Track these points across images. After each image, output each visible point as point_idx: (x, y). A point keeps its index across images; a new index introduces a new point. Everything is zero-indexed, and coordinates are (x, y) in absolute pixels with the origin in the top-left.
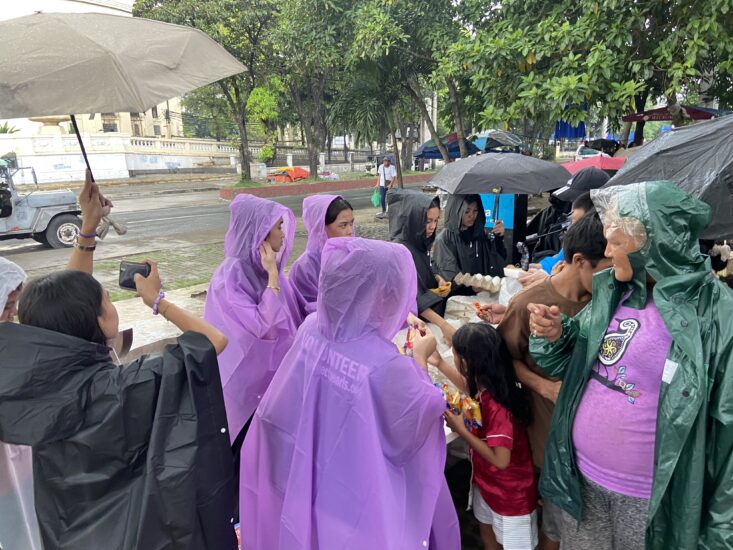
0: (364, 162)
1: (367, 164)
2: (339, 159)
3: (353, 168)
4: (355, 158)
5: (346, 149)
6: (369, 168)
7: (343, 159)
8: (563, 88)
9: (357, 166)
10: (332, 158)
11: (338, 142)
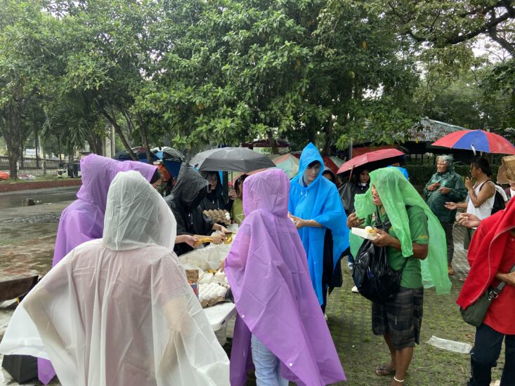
0: (56, 168)
1: (59, 170)
2: (31, 166)
3: (45, 173)
4: (48, 165)
5: (38, 159)
6: (61, 173)
7: (35, 166)
8: (223, 126)
9: (49, 172)
10: (25, 166)
11: (30, 153)
